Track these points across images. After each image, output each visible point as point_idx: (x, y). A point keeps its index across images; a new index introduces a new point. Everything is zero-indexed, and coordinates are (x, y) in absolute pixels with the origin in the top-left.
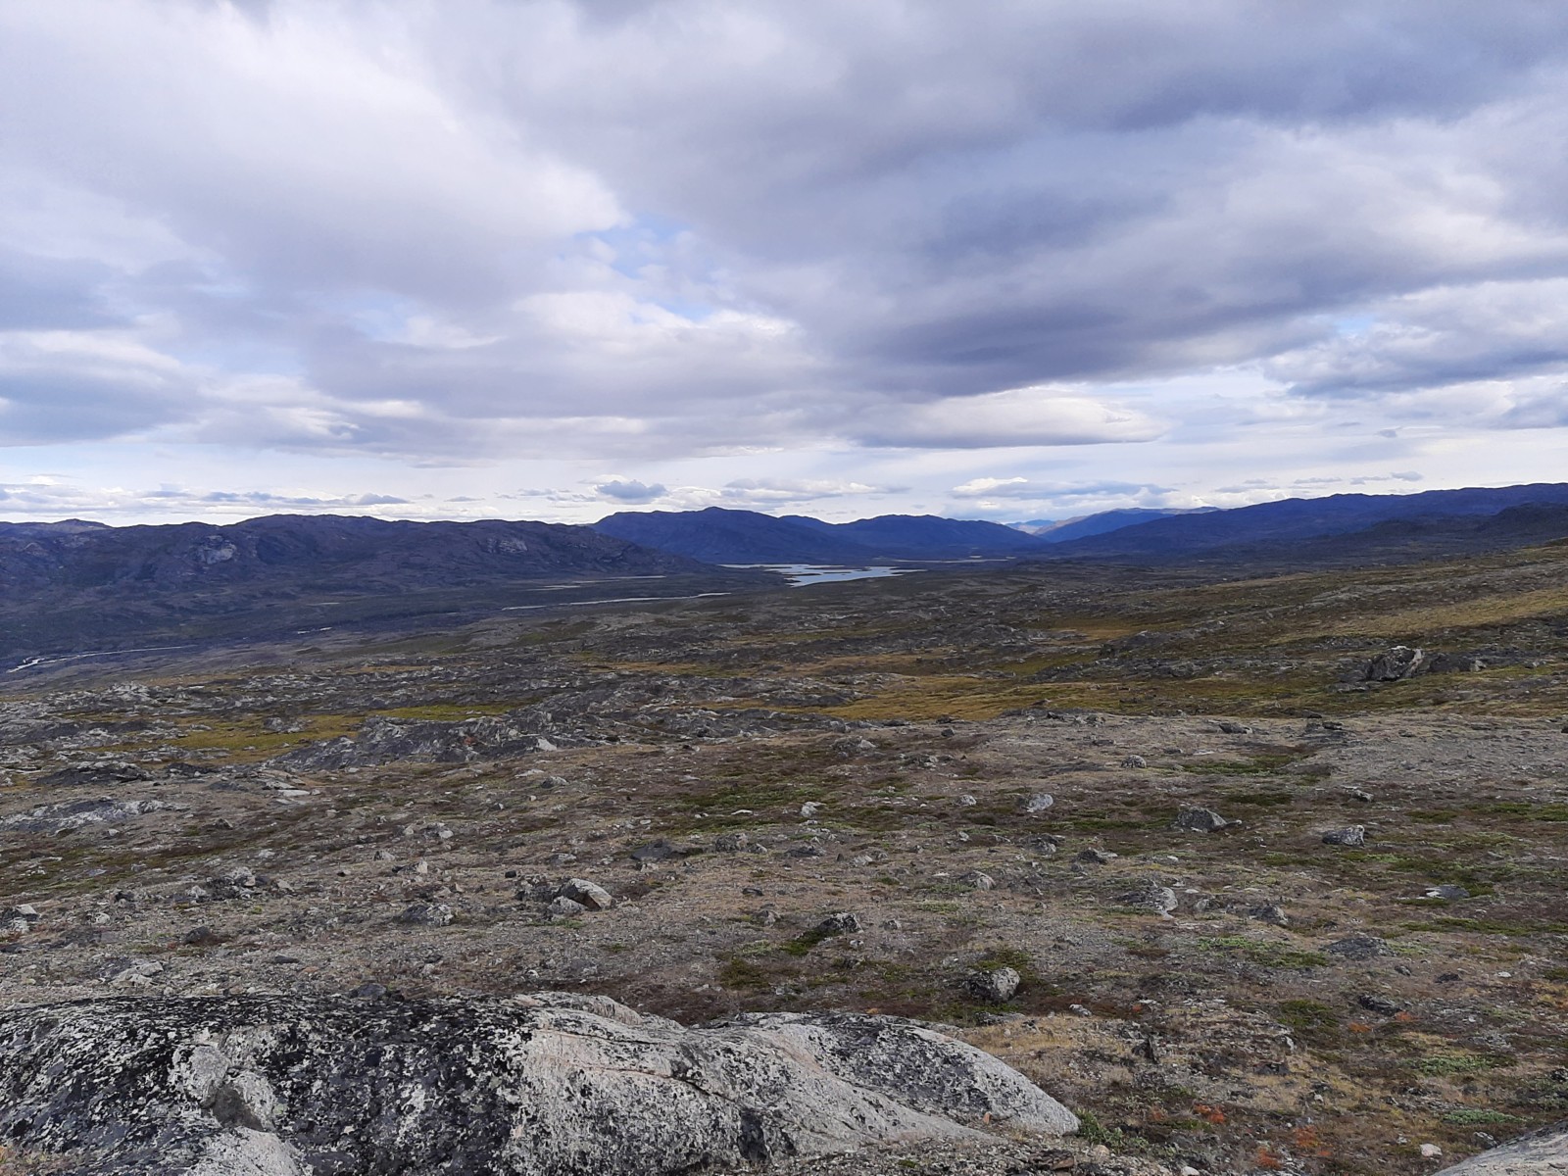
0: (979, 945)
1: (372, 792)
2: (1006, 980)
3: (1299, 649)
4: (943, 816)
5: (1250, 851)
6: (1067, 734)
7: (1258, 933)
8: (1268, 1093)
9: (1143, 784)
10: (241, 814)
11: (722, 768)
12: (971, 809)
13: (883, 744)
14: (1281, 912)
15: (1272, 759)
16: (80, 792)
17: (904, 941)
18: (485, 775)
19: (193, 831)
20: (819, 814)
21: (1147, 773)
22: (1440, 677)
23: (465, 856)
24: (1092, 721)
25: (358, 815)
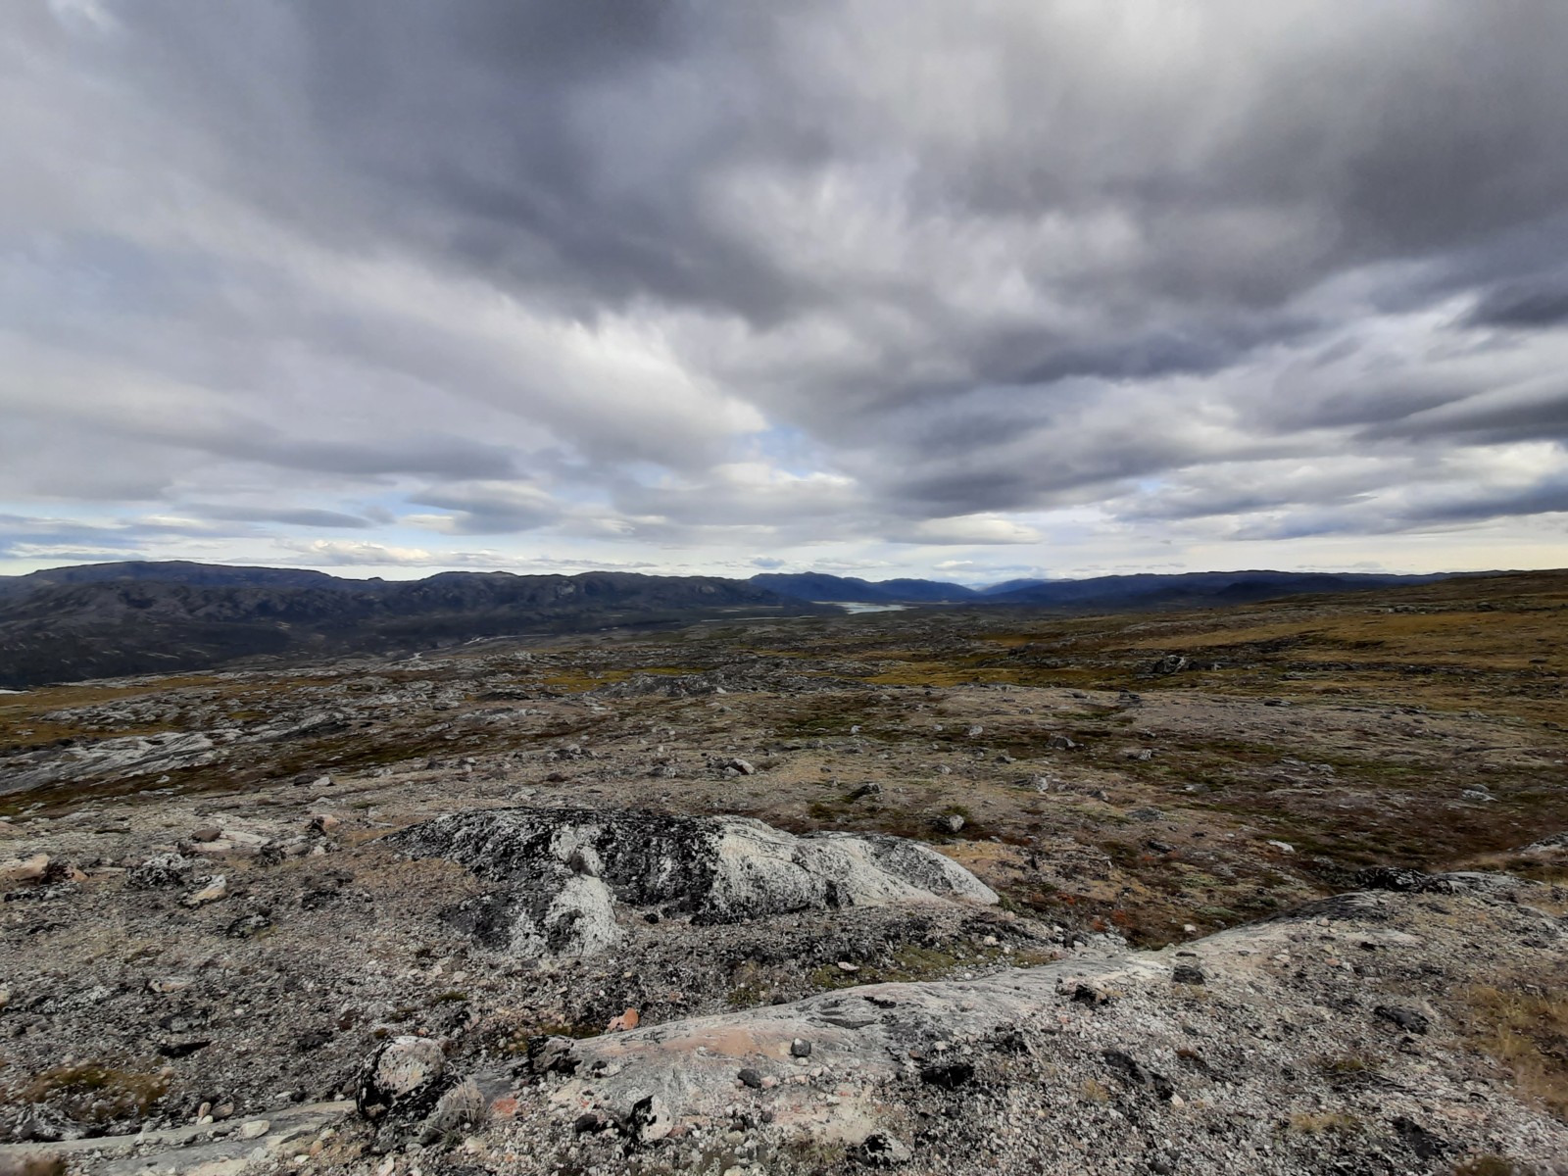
0: (944, 802)
1: (637, 710)
2: (957, 822)
3: (1116, 655)
4: (924, 736)
5: (1087, 761)
6: (990, 696)
7: (1092, 805)
8: (1098, 891)
9: (1031, 723)
10: (574, 718)
11: (810, 707)
12: (939, 733)
13: (895, 698)
14: (1104, 794)
15: (1101, 713)
16: (498, 704)
17: (903, 799)
18: (691, 704)
19: (551, 725)
20: (861, 733)
21: (1034, 718)
22: (1195, 673)
23: (682, 744)
24: (1004, 689)
25: (630, 722)
